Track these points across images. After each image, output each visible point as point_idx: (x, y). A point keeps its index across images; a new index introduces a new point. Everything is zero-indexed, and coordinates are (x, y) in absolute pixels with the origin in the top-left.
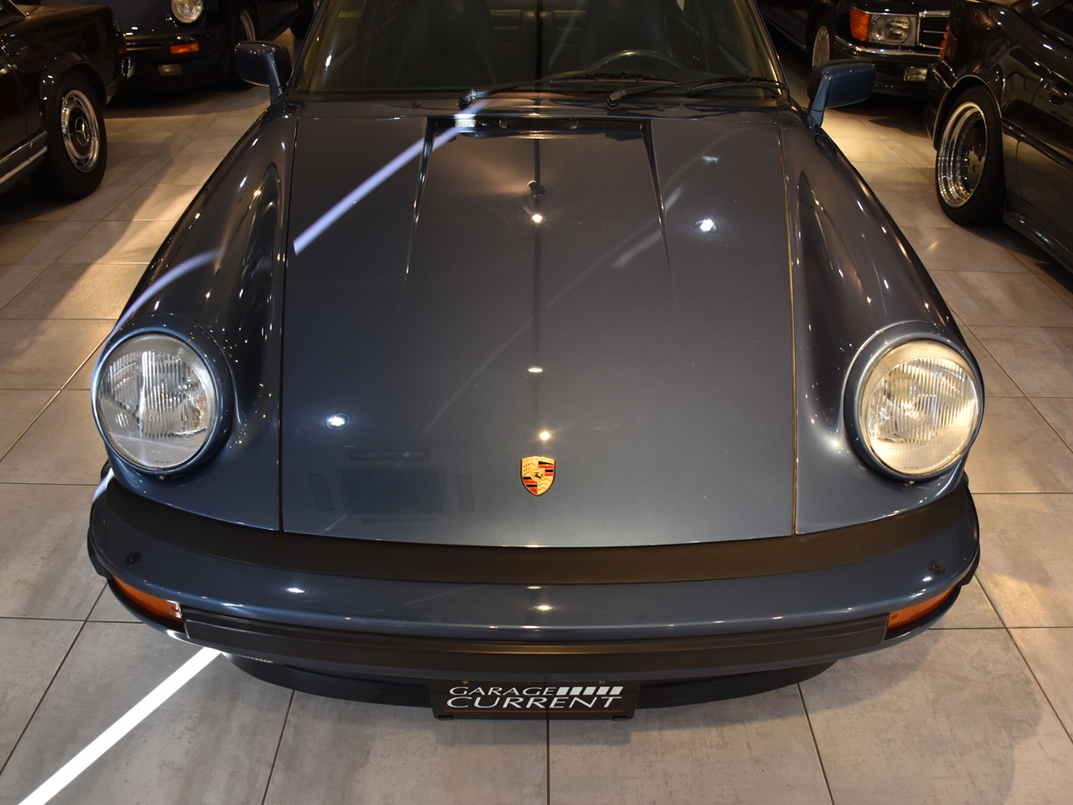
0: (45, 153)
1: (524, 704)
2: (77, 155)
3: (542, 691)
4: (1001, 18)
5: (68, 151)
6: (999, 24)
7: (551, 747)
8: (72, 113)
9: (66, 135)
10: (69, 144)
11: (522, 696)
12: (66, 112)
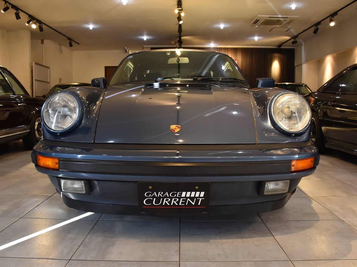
0: (29, 132)
1: (170, 202)
2: (38, 136)
3: (177, 194)
4: (316, 96)
5: (36, 135)
6: (316, 98)
7: (181, 243)
8: (38, 124)
9: (36, 130)
10: (36, 132)
11: (170, 197)
12: (37, 123)
